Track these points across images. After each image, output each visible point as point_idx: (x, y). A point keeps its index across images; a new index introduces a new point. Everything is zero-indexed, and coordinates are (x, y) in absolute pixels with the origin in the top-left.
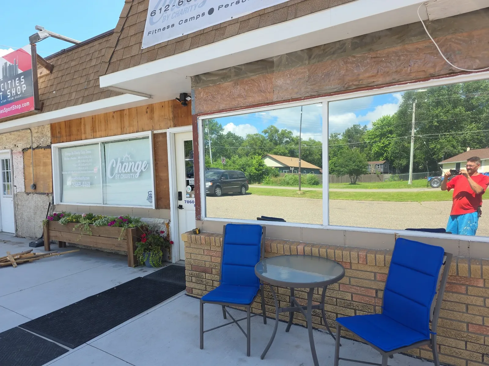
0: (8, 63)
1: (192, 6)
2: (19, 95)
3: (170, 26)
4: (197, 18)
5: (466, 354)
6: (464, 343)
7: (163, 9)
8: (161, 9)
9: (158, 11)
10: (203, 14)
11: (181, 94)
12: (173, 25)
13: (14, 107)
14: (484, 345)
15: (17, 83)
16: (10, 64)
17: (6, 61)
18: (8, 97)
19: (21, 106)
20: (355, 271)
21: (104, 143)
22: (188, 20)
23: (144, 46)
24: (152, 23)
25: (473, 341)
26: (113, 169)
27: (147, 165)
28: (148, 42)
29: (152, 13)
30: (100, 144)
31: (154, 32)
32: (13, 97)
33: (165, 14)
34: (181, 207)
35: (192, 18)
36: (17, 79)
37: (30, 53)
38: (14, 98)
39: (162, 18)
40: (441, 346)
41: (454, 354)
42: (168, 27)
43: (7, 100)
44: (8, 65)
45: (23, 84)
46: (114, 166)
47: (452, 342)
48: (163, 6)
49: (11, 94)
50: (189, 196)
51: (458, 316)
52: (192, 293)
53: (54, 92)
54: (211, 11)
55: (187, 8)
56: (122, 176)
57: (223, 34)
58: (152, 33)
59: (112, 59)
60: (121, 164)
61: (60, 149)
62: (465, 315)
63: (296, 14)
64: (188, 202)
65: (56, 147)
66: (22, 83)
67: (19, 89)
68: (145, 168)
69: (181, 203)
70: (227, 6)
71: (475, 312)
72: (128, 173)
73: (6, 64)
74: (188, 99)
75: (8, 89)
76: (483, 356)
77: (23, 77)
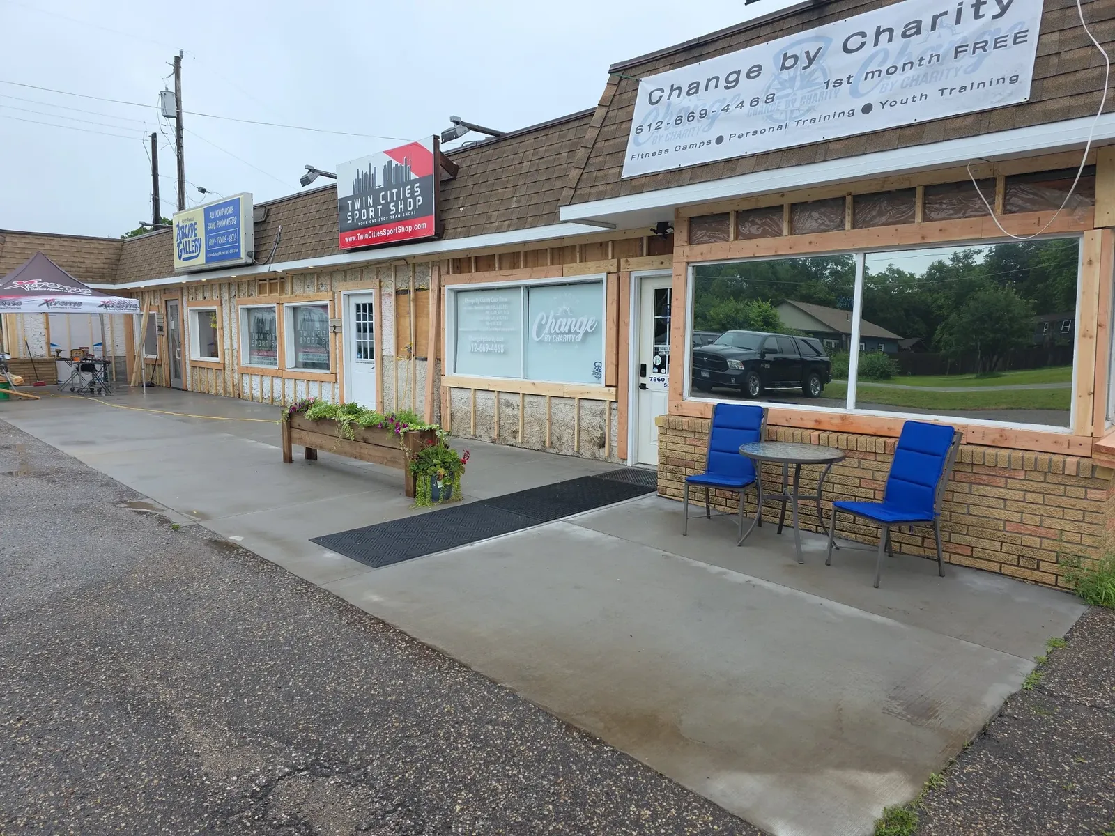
0: (394, 163)
1: (694, 128)
2: (410, 211)
3: (663, 152)
4: (700, 146)
5: (1000, 557)
6: (999, 544)
7: (653, 126)
8: (650, 125)
9: (646, 128)
10: (709, 142)
11: (660, 224)
12: (667, 151)
13: (400, 229)
14: (1021, 545)
15: (408, 194)
16: (397, 165)
17: (390, 159)
18: (392, 213)
19: (413, 228)
20: (880, 463)
21: (528, 288)
22: (688, 147)
23: (625, 175)
24: (637, 144)
25: (1009, 541)
26: (541, 327)
27: (594, 324)
28: (631, 168)
29: (637, 130)
30: (522, 289)
31: (640, 156)
32: (399, 213)
33: (655, 134)
34: (643, 387)
35: (693, 145)
36: (409, 187)
37: (431, 150)
38: (401, 215)
39: (652, 138)
40: (974, 549)
41: (988, 557)
42: (660, 152)
43: (389, 218)
44: (393, 165)
45: (417, 196)
46: (543, 323)
47: (986, 543)
48: (654, 121)
49: (397, 209)
50: (657, 371)
51: (995, 513)
52: (665, 494)
53: (462, 209)
54: (720, 140)
55: (687, 130)
56: (555, 338)
57: (734, 169)
58: (637, 157)
59: (579, 184)
60: (554, 320)
61: (457, 292)
62: (1003, 511)
63: (825, 157)
64: (655, 379)
65: (451, 290)
66: (416, 194)
67: (410, 202)
68: (591, 328)
69: (643, 380)
70: (741, 136)
71: (1013, 509)
72: (565, 333)
73: (390, 163)
74: (669, 231)
75: (392, 200)
76: (1019, 559)
77: (418, 185)
